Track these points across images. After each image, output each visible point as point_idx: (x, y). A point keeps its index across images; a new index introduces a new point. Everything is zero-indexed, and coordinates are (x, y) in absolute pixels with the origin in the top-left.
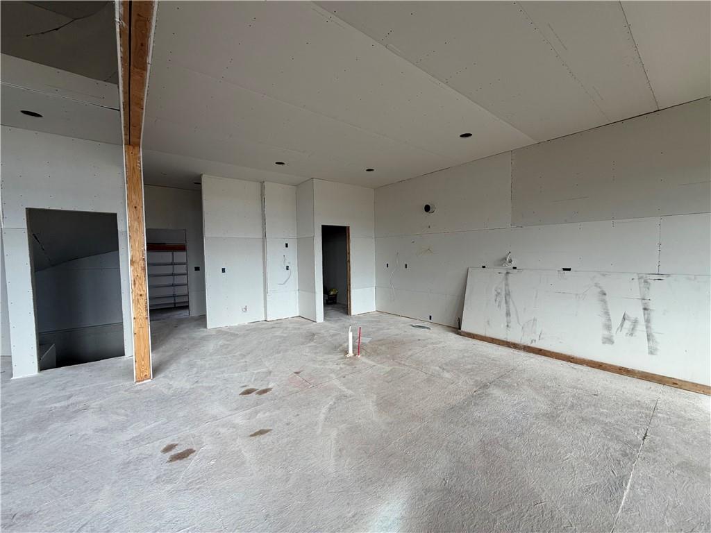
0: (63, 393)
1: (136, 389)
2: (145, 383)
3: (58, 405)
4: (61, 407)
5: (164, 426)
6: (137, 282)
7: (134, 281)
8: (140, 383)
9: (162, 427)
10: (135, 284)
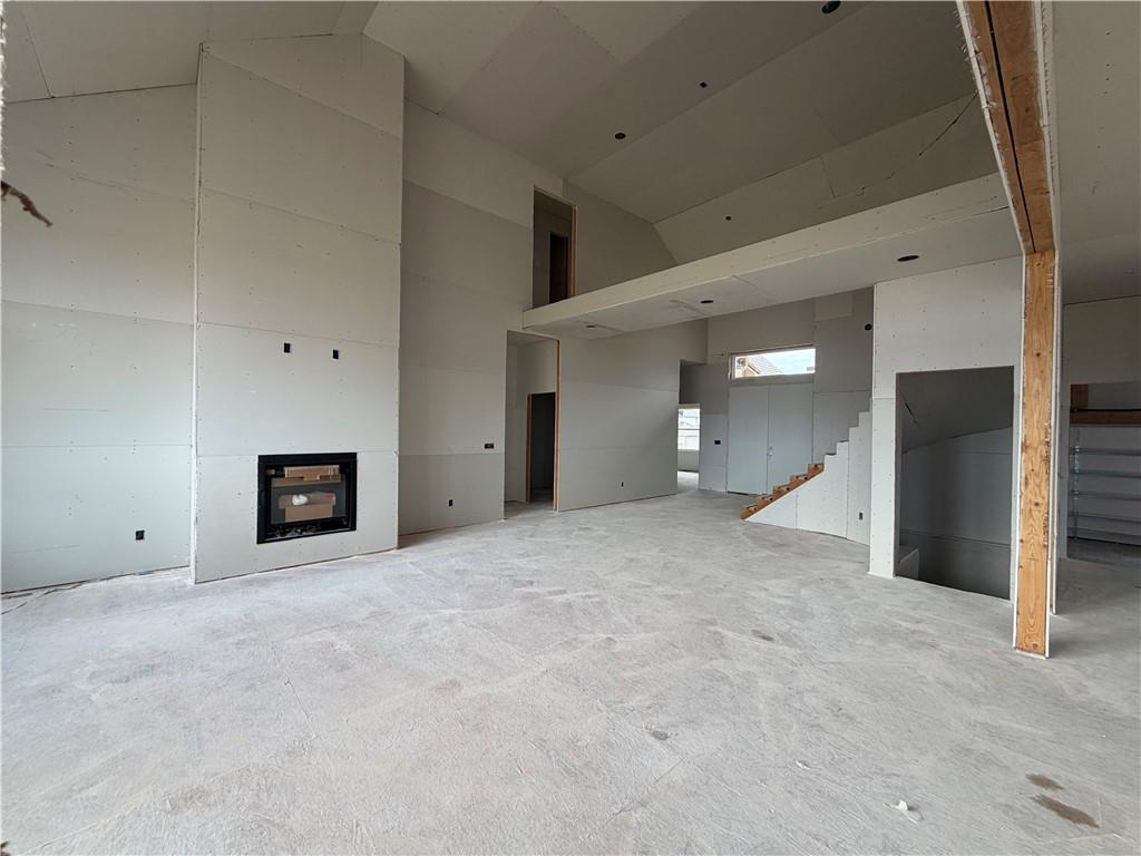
0: (911, 613)
1: (1014, 659)
2: (1032, 658)
3: (904, 624)
4: (907, 629)
5: (1048, 744)
6: (1031, 481)
7: (1026, 478)
8: (1024, 653)
9: (1042, 741)
10: (1026, 484)
